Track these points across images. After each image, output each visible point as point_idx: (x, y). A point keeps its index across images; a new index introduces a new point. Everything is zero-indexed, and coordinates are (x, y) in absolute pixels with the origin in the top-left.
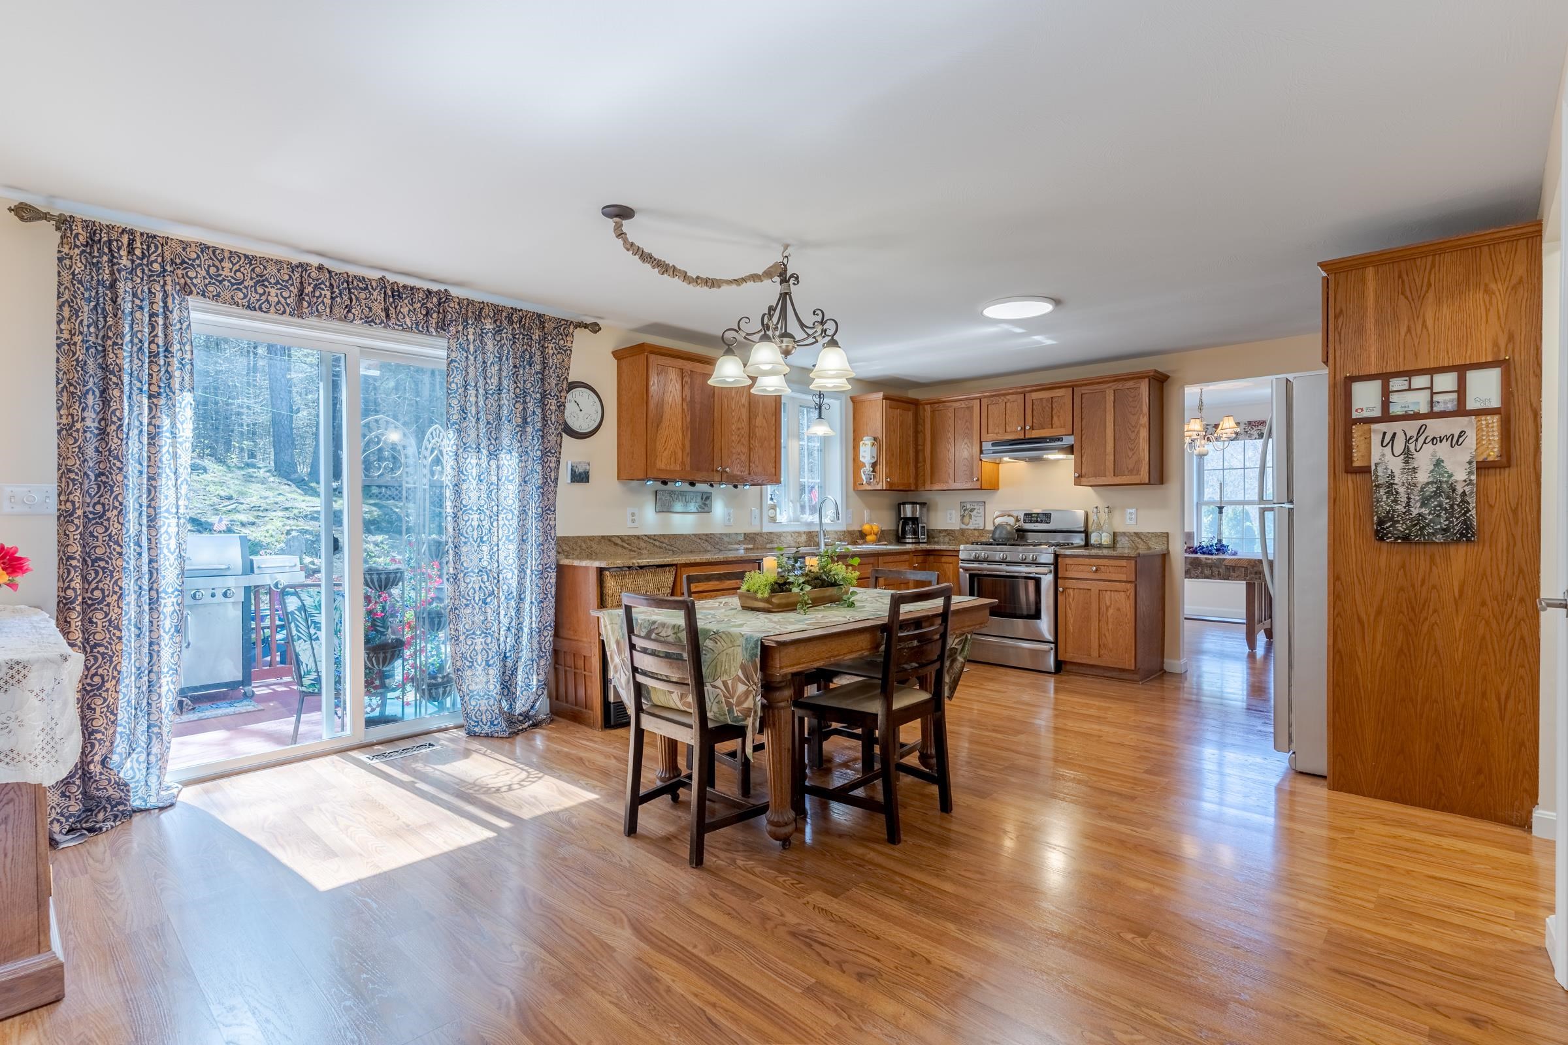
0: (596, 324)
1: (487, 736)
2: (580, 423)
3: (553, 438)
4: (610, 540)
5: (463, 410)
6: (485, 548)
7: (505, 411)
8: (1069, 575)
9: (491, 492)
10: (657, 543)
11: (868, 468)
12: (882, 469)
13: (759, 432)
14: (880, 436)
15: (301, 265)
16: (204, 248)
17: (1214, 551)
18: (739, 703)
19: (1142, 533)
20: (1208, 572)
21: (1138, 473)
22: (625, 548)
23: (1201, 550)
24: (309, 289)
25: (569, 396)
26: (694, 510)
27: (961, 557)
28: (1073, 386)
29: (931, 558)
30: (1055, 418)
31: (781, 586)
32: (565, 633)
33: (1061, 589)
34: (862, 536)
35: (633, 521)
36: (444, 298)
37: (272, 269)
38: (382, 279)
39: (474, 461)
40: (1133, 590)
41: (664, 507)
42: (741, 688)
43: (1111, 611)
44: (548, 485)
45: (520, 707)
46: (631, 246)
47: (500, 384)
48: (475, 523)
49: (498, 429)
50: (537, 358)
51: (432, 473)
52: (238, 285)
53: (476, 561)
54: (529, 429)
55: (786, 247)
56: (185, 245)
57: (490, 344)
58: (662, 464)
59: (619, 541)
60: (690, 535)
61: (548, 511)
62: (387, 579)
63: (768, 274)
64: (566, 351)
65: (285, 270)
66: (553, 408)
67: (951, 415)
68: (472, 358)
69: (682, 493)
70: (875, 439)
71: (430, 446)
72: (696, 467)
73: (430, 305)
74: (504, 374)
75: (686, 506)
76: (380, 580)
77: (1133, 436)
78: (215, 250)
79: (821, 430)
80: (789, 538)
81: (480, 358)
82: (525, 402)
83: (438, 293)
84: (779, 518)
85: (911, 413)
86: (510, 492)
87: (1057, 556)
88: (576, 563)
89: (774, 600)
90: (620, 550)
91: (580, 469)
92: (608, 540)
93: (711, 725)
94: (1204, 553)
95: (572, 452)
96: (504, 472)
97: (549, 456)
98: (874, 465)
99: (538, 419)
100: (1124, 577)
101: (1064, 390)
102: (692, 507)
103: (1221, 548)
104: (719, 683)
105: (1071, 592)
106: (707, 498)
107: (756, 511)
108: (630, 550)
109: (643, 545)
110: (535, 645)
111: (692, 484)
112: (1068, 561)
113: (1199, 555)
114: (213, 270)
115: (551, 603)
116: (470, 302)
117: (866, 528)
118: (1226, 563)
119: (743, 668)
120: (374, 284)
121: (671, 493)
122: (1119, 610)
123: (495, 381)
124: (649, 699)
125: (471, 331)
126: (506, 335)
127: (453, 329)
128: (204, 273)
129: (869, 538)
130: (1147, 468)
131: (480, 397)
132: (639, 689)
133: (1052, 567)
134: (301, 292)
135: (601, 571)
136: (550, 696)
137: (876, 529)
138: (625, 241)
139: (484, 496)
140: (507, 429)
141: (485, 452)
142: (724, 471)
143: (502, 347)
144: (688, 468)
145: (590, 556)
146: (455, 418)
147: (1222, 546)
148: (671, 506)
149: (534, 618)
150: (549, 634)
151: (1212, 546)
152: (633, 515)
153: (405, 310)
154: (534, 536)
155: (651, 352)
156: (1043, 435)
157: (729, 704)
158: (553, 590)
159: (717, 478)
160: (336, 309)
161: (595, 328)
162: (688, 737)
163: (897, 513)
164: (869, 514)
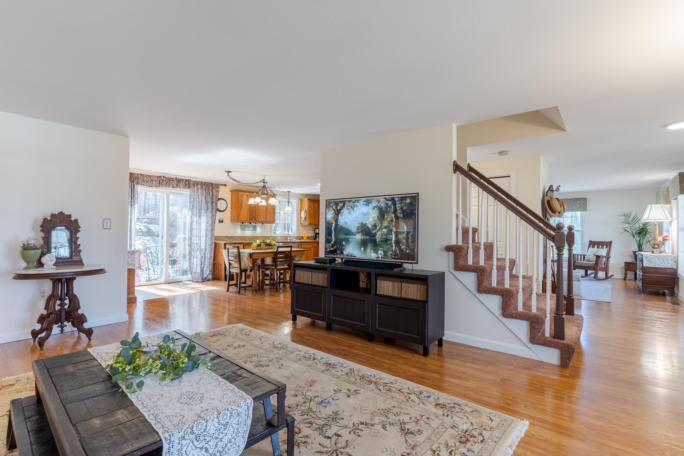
0: (225, 184)
1: (197, 282)
2: (221, 209)
3: (214, 212)
5: (193, 206)
6: (198, 238)
7: (203, 206)
9: (200, 224)
11: (304, 219)
12: (307, 219)
13: (269, 210)
14: (307, 210)
15: (160, 176)
16: (141, 175)
18: (247, 264)
22: (232, 239)
24: (161, 182)
25: (219, 202)
31: (259, 245)
32: (216, 259)
34: (303, 238)
35: (235, 233)
36: (189, 181)
37: (154, 178)
38: (176, 178)
39: (195, 218)
41: (243, 229)
42: (247, 261)
44: (213, 223)
45: (205, 276)
46: (231, 178)
47: (202, 200)
48: (195, 232)
49: (201, 210)
50: (211, 193)
51: (184, 220)
52: (147, 182)
53: (195, 241)
54: (209, 210)
55: (265, 176)
56: (138, 174)
57: (200, 190)
58: (242, 218)
59: (230, 237)
60: (248, 236)
61: (213, 230)
62: (174, 245)
63: (260, 182)
64: (218, 191)
65: (157, 178)
66: (214, 205)
68: (195, 194)
69: (248, 226)
70: (305, 211)
71: (184, 214)
72: (251, 219)
73: (186, 183)
74: (203, 198)
75: (249, 229)
76: (172, 245)
78: (143, 175)
79: (289, 209)
80: (279, 238)
81: (197, 194)
82: (208, 204)
83: (188, 180)
84: (277, 232)
85: (313, 203)
86: (203, 226)
88: (219, 242)
89: (258, 248)
91: (221, 220)
92: (228, 237)
93: (242, 269)
95: (219, 216)
96: (202, 221)
97: (214, 216)
98: (305, 218)
99: (211, 208)
102: (251, 229)
104: (243, 261)
106: (255, 227)
107: (269, 230)
109: (237, 239)
110: (209, 262)
111: (250, 223)
114: (143, 179)
115: (213, 252)
116: (195, 182)
117: (303, 236)
119: (247, 258)
120: (175, 179)
121: (245, 225)
123: (201, 199)
124: (232, 266)
125: (195, 188)
126: (204, 188)
127: (191, 188)
128: (141, 180)
129: (304, 238)
131: (197, 203)
132: (230, 264)
134: (160, 182)
135: (225, 244)
136: (212, 275)
137: (306, 236)
138: (230, 177)
139: (198, 226)
140: (203, 211)
141: (198, 216)
142: (258, 220)
143: (202, 191)
144: (249, 219)
145: (223, 241)
146: (191, 208)
148: (245, 229)
149: (208, 255)
150: (212, 259)
152: (235, 231)
153: (181, 185)
154: (209, 236)
155: (239, 191)
157: (245, 265)
158: (214, 249)
159: (256, 222)
160: (167, 186)
161: (225, 185)
162: (238, 271)
163: (314, 231)
164: (304, 232)
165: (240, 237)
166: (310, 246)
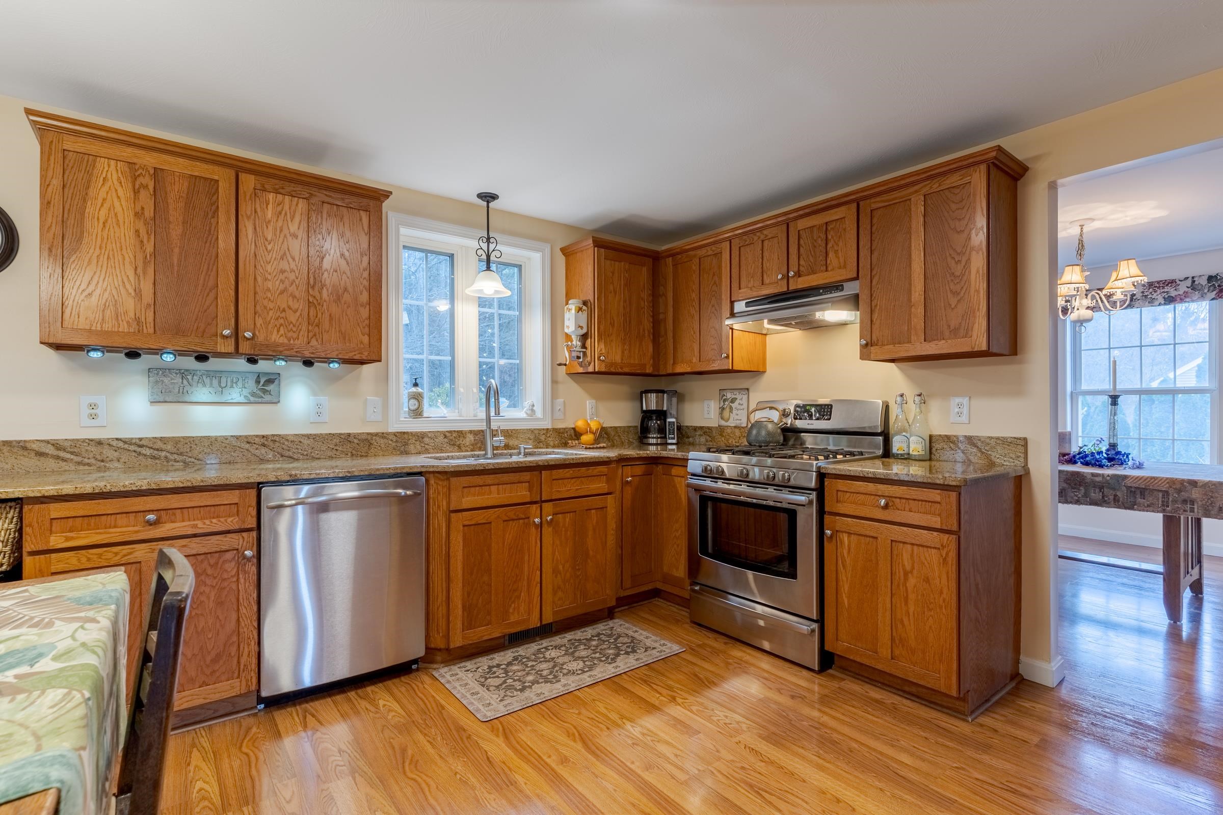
4: (27, 448)
8: (842, 509)
10: (148, 452)
11: (576, 341)
12: (596, 343)
14: (589, 297)
17: (1105, 462)
19: (979, 438)
20: (1095, 495)
21: (967, 334)
22: (64, 460)
23: (1085, 459)
26: (239, 399)
27: (689, 469)
28: (857, 201)
29: (660, 468)
30: (831, 255)
33: (828, 532)
34: (574, 435)
35: (94, 417)
40: (953, 546)
43: (912, 582)
59: (50, 450)
60: (226, 438)
67: (695, 267)
70: (585, 303)
75: (220, 393)
77: (958, 270)
85: (645, 269)
87: (822, 476)
94: (1087, 464)
98: (584, 337)
100: (936, 522)
101: (843, 208)
102: (235, 395)
103: (1115, 457)
105: (845, 538)
106: (270, 381)
108: (79, 463)
112: (841, 484)
113: (1078, 468)
117: (580, 424)
118: (1128, 482)
122: (927, 580)
129: (586, 440)
130: (984, 323)
133: (813, 496)
137: (594, 426)
147: (1119, 453)
148: (182, 391)
151: (1100, 453)
152: (93, 406)
156: (814, 284)
163: (639, 404)
164: (589, 403)
165: (138, 445)
166: (600, 486)
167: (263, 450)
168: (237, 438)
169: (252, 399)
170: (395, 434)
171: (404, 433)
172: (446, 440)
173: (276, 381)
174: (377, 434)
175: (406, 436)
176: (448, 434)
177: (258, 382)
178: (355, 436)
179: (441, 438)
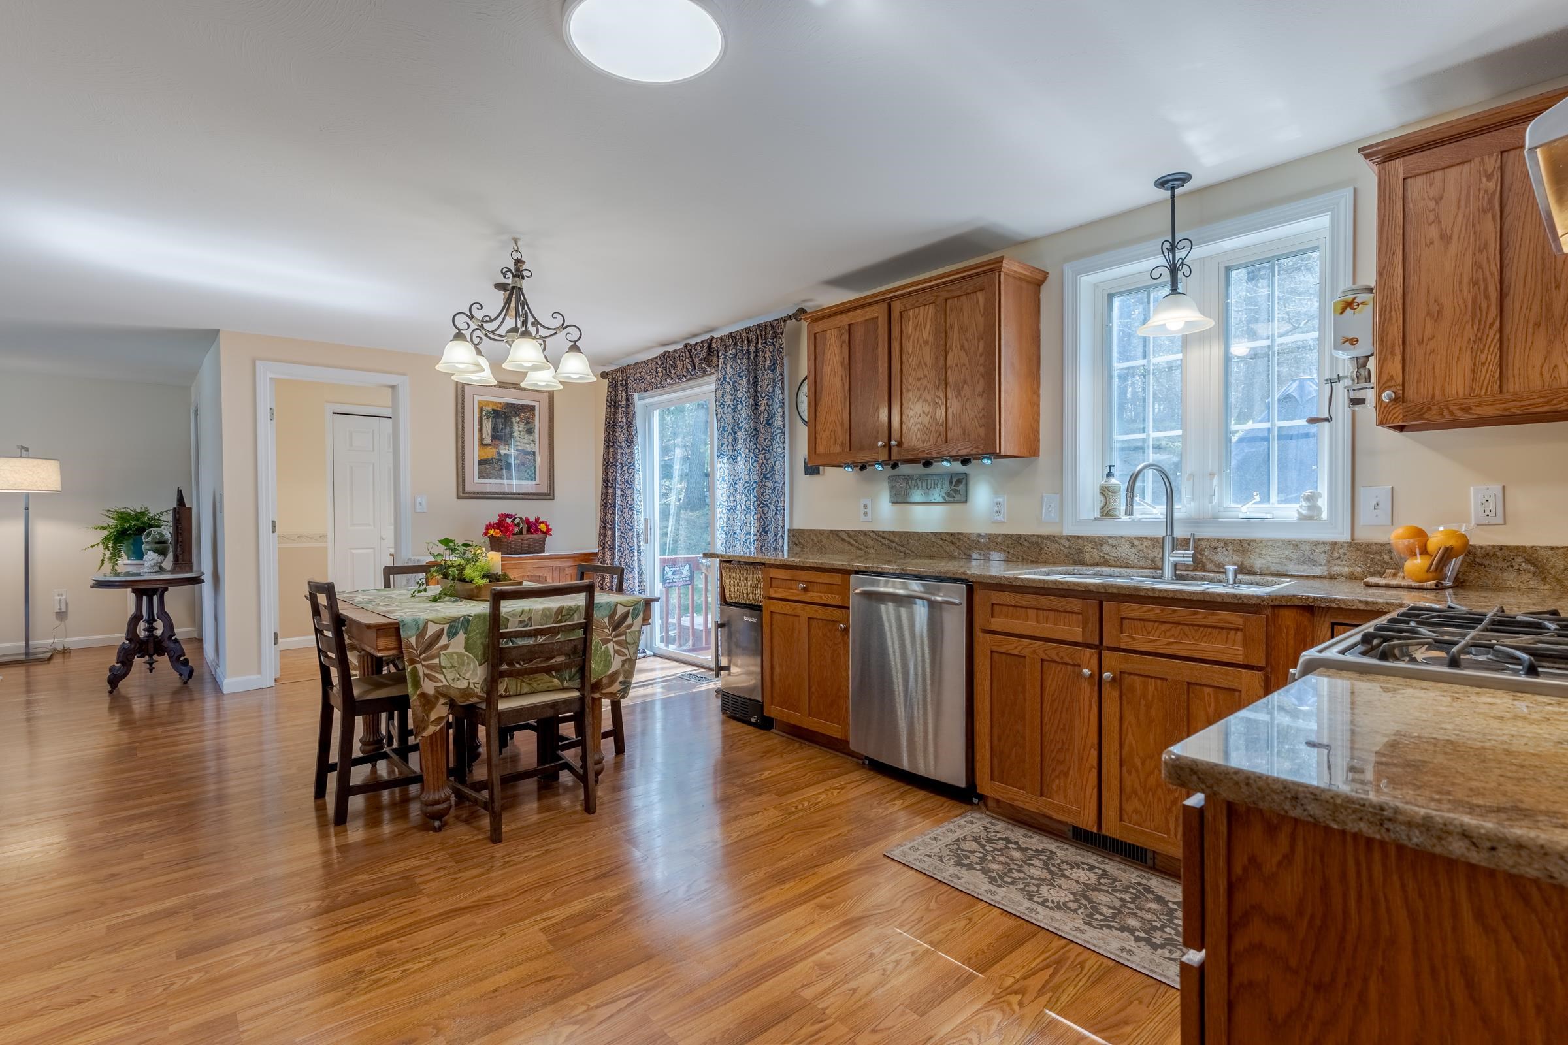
4: (838, 535)
10: (886, 542)
22: (852, 545)
26: (940, 499)
35: (865, 514)
41: (901, 497)
59: (846, 538)
60: (927, 534)
75: (928, 494)
90: (847, 547)
102: (937, 495)
106: (959, 482)
108: (858, 548)
121: (906, 478)
148: (907, 495)
152: (865, 506)
167: (952, 548)
168: (935, 534)
169: (947, 499)
170: (1068, 538)
171: (1078, 537)
172: (1133, 550)
173: (964, 482)
174: (1047, 538)
175: (1080, 541)
176: (1136, 542)
177: (951, 483)
178: (1026, 538)
179: (1127, 546)
